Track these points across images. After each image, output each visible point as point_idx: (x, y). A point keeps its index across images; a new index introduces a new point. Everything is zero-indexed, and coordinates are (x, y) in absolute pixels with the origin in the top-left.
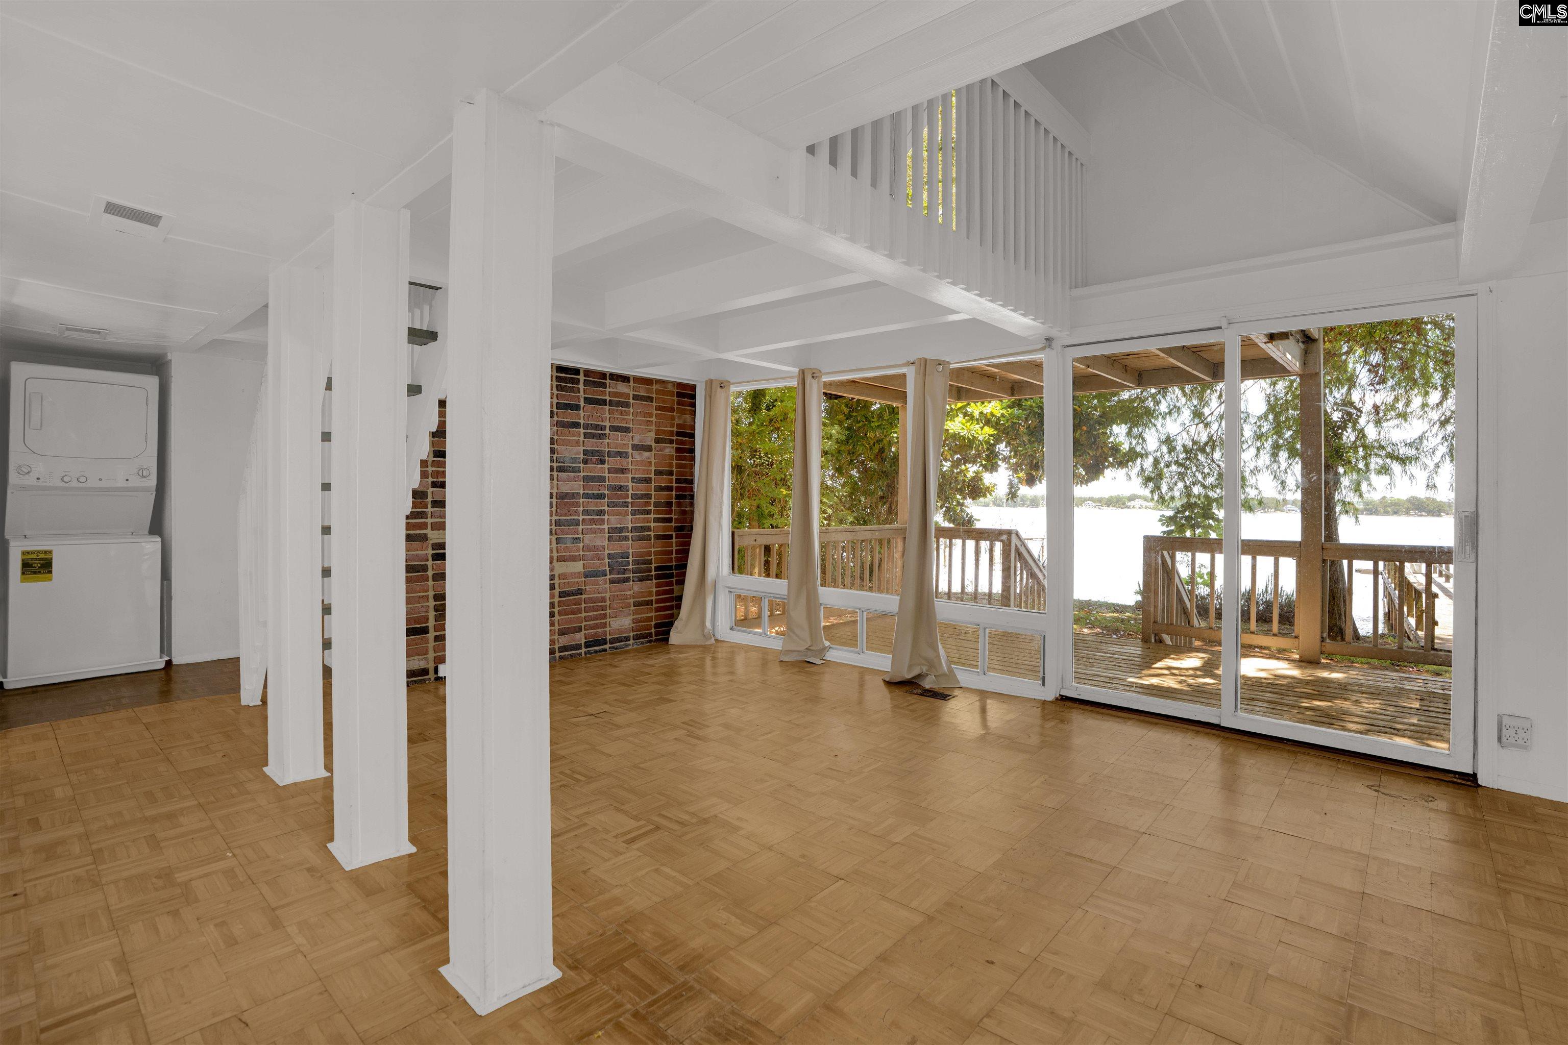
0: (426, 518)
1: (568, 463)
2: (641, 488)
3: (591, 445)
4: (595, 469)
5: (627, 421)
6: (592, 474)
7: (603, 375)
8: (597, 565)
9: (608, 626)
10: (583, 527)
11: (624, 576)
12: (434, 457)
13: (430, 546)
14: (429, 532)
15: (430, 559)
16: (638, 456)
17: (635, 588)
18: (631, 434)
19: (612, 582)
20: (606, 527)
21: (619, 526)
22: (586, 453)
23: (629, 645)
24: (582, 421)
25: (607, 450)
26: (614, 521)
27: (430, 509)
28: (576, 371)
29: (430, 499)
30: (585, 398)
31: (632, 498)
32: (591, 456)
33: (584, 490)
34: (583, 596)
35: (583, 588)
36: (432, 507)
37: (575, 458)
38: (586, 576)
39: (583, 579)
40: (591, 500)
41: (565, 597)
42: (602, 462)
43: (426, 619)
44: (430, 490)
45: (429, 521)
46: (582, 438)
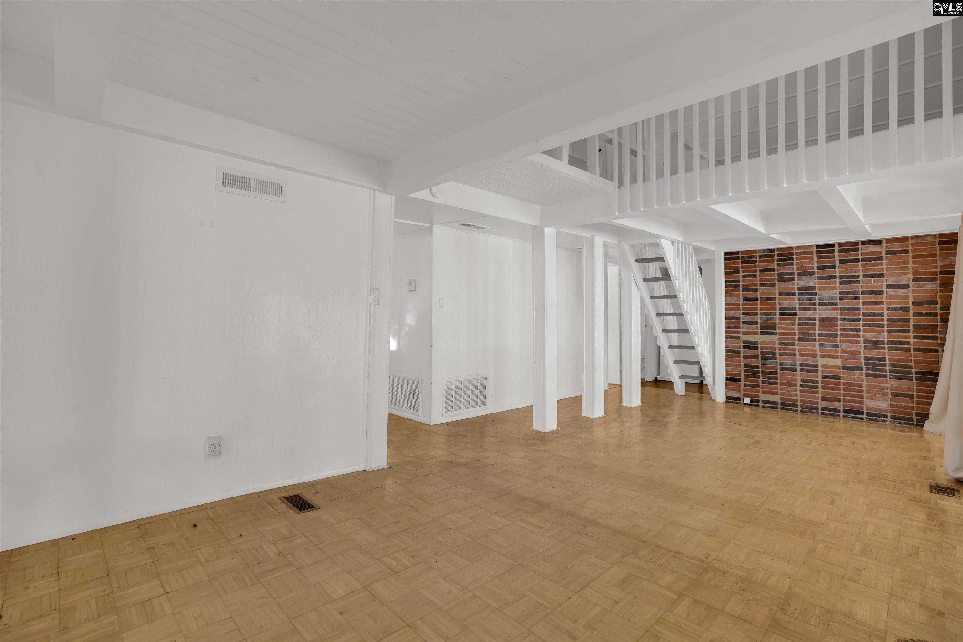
0: (740, 329)
1: (827, 300)
2: (897, 315)
3: (847, 288)
4: (851, 303)
5: (883, 269)
6: (848, 306)
7: (856, 243)
8: (852, 363)
9: (865, 404)
10: (841, 338)
11: (880, 373)
12: (743, 301)
13: (742, 342)
14: (741, 335)
15: (742, 347)
16: (892, 292)
17: (891, 383)
18: (885, 278)
19: (867, 375)
20: (862, 339)
21: (874, 339)
22: (841, 293)
23: (886, 421)
24: (838, 275)
25: (861, 290)
26: (870, 336)
27: (741, 325)
28: (833, 245)
29: (741, 320)
30: (840, 260)
31: (887, 321)
32: (844, 295)
33: (841, 316)
34: (842, 381)
35: (842, 375)
36: (743, 324)
37: (833, 297)
38: (845, 368)
39: (842, 370)
40: (847, 322)
41: (826, 378)
42: (858, 298)
43: (740, 375)
44: (742, 316)
45: (741, 330)
46: (838, 284)
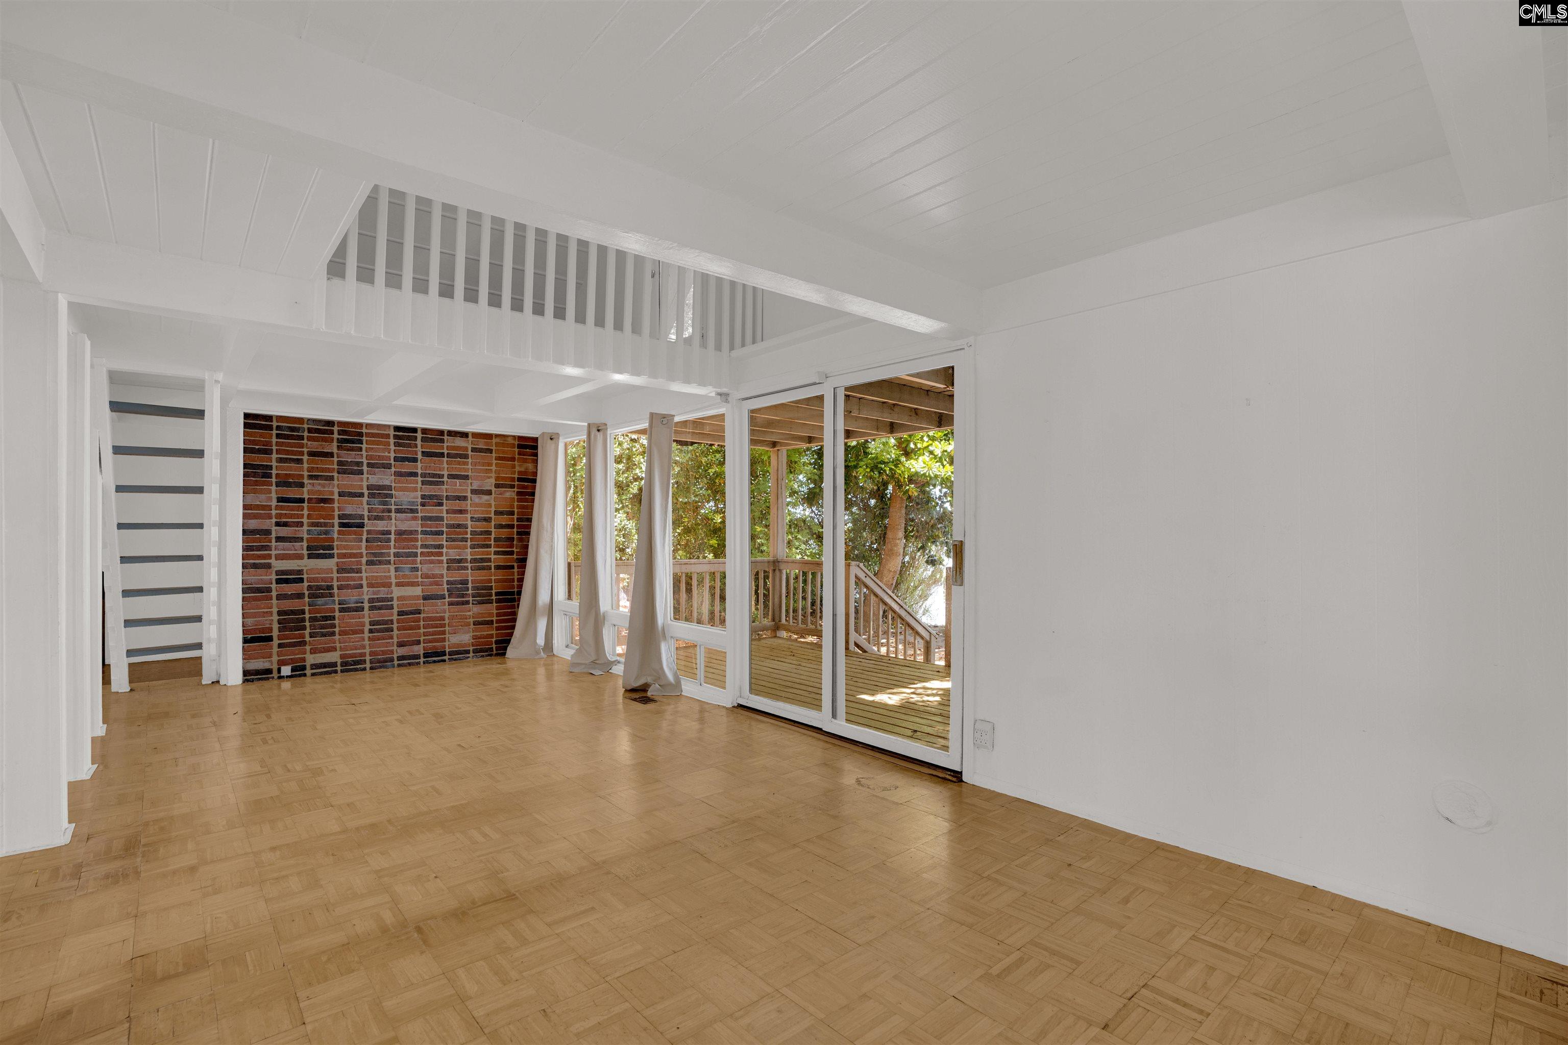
0: (271, 550)
1: (406, 505)
2: (481, 526)
3: (430, 490)
4: (433, 511)
5: (467, 470)
6: (430, 515)
7: (441, 432)
8: (434, 590)
9: (447, 641)
10: (421, 558)
11: (463, 599)
12: (278, 502)
13: (274, 573)
14: (273, 561)
15: (274, 582)
16: (476, 499)
17: (474, 610)
18: (470, 481)
19: (450, 604)
20: (444, 558)
21: (458, 557)
22: (423, 497)
23: (469, 657)
24: (419, 471)
25: (445, 494)
26: (454, 554)
27: (274, 544)
28: (414, 430)
29: (274, 535)
30: (422, 452)
31: (471, 535)
32: (427, 500)
33: (422, 528)
34: (422, 616)
35: (422, 608)
36: (276, 542)
37: (413, 502)
38: (425, 598)
39: (422, 601)
40: (429, 536)
41: (403, 615)
42: (441, 504)
43: (271, 630)
44: (274, 528)
45: (273, 553)
46: (420, 485)
